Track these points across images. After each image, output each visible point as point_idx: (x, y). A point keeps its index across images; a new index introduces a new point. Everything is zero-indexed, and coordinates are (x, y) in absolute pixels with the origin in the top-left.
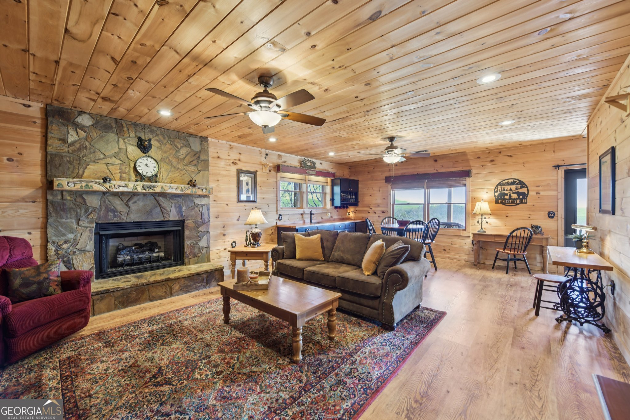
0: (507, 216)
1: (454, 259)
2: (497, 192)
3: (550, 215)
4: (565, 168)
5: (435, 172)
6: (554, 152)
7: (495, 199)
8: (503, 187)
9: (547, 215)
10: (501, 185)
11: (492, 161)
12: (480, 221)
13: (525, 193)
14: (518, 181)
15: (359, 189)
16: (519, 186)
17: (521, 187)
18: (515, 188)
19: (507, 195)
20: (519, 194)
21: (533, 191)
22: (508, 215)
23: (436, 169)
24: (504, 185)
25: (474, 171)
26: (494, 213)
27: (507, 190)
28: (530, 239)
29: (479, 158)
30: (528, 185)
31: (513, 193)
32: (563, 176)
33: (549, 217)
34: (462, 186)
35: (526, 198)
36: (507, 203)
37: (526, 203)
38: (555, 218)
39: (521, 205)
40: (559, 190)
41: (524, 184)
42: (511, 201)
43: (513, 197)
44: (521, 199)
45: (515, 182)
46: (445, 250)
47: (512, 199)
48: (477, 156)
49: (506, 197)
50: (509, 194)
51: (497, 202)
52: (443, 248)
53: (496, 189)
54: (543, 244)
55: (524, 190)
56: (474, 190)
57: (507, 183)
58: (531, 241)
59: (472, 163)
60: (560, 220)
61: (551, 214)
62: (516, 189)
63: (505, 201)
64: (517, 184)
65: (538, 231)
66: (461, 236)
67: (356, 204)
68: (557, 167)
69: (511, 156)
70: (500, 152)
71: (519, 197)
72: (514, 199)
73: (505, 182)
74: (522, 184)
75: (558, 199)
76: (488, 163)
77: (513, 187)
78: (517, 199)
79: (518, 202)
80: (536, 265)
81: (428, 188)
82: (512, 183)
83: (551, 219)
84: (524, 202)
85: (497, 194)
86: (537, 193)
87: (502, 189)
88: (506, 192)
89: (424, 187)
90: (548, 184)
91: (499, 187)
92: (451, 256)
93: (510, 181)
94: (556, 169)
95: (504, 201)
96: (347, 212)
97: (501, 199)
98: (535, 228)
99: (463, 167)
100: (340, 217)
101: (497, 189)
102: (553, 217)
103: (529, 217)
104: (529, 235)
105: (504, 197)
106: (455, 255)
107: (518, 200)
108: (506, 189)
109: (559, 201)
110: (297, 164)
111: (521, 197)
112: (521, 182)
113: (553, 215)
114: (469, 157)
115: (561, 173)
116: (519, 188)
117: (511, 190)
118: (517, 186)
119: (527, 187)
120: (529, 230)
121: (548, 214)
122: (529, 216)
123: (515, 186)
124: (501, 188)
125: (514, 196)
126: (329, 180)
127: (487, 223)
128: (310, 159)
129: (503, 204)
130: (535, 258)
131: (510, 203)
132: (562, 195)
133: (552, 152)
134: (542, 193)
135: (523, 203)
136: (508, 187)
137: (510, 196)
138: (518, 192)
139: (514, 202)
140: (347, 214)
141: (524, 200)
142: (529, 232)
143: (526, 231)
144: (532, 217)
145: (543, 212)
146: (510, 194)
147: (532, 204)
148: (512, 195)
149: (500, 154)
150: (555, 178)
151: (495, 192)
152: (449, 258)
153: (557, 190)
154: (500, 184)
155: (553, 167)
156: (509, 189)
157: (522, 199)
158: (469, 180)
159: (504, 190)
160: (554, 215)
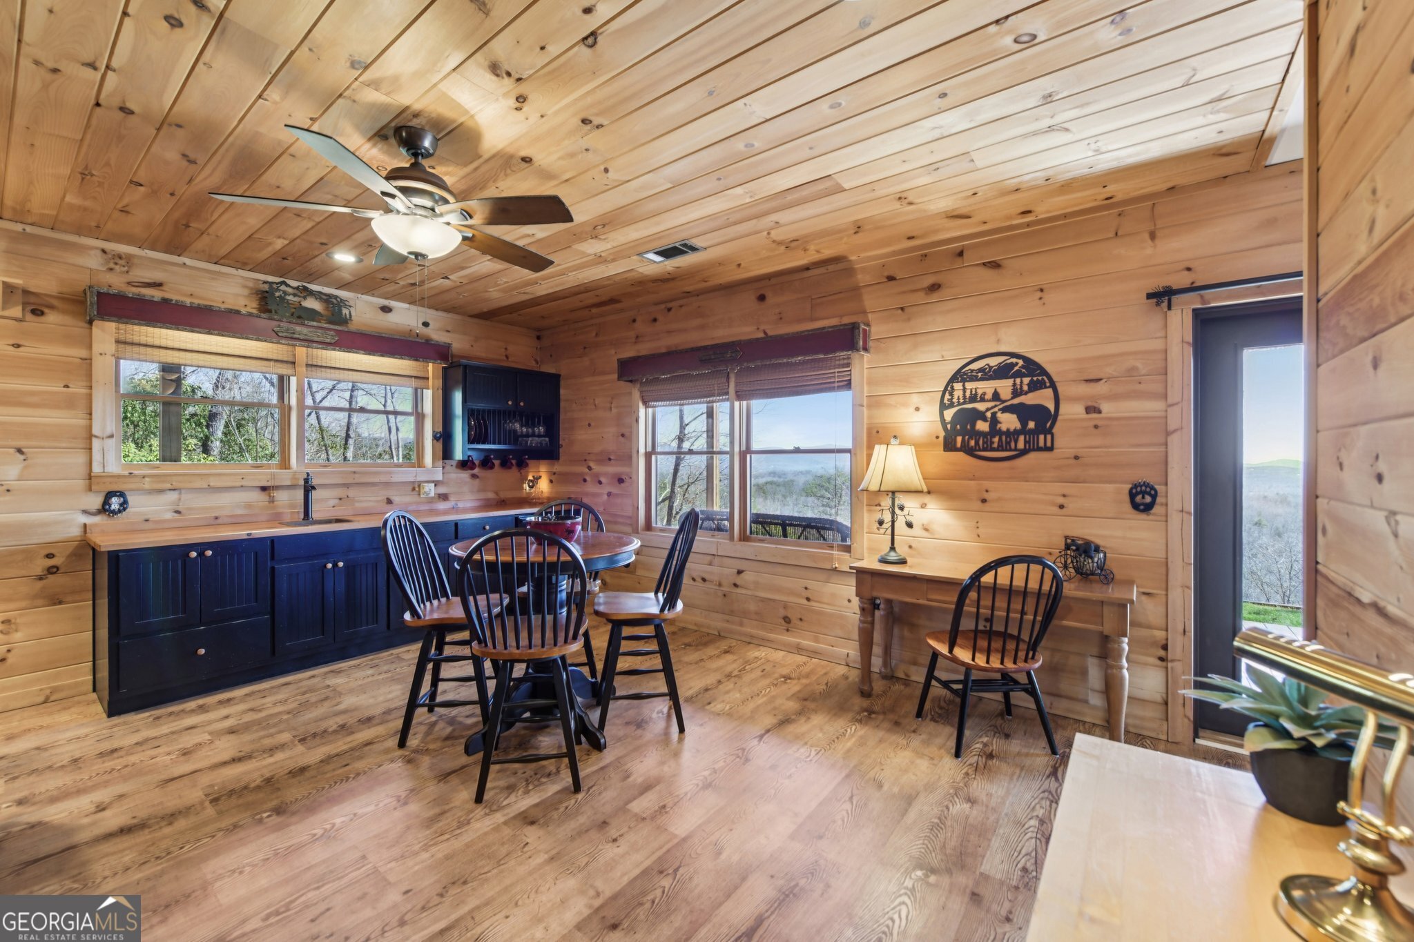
0: (984, 501)
1: (813, 653)
2: (951, 405)
3: (1138, 498)
4: (1193, 302)
5: (761, 335)
6: (1153, 236)
7: (942, 434)
8: (969, 385)
9: (1127, 498)
10: (964, 381)
11: (935, 288)
12: (887, 517)
13: (1046, 409)
14: (1021, 362)
15: (562, 404)
16: (1026, 380)
17: (1034, 387)
18: (1010, 390)
19: (981, 416)
20: (1023, 412)
21: (1074, 399)
22: (986, 496)
23: (762, 327)
24: (974, 379)
25: (877, 330)
26: (933, 489)
27: (983, 400)
28: (1052, 603)
29: (891, 278)
30: (1055, 378)
31: (1004, 410)
32: (1189, 337)
33: (1135, 506)
34: (840, 388)
35: (1049, 431)
36: (985, 450)
37: (1051, 449)
38: (1157, 509)
39: (1032, 456)
40: (1174, 396)
41: (1044, 372)
42: (996, 440)
43: (1004, 427)
44: (1031, 432)
45: (1013, 365)
46: (787, 620)
47: (1000, 433)
48: (886, 274)
49: (982, 426)
50: (989, 415)
51: (949, 446)
52: (782, 612)
53: (947, 396)
54: (1108, 628)
55: (1043, 398)
56: (875, 402)
57: (981, 370)
58: (1059, 611)
59: (870, 301)
60: (1175, 519)
61: (1144, 493)
62: (1016, 393)
63: (977, 443)
64: (1019, 374)
65: (1090, 565)
66: (835, 570)
67: (550, 453)
68: (1163, 297)
69: (995, 265)
70: (961, 254)
71: (1024, 424)
72: (1008, 433)
73: (975, 366)
74: (1035, 374)
75: (1168, 434)
76: (920, 297)
77: (1005, 387)
78: (1017, 433)
79: (1021, 445)
80: (1086, 702)
81: (739, 397)
82: (1001, 372)
83: (1143, 516)
84: (1041, 444)
85: (949, 414)
86: (1089, 410)
87: (968, 394)
88: (981, 407)
89: (727, 393)
90: (1132, 371)
91: (958, 386)
92: (806, 643)
93: (994, 362)
94: (1158, 304)
95: (972, 443)
96: (524, 479)
97: (963, 433)
98: (1080, 550)
99: (841, 316)
100: (491, 495)
101: (951, 394)
102: (1148, 508)
103: (1062, 507)
104: (1046, 587)
105: (973, 425)
106: (817, 640)
107: (1022, 438)
108: (980, 392)
109: (1174, 440)
110: (246, 304)
111: (1031, 425)
112: (1032, 367)
113: (1148, 499)
114: (862, 279)
115: (1180, 321)
116: (1025, 388)
117: (996, 396)
118: (1018, 381)
119: (1053, 385)
120: (1045, 566)
121: (1132, 496)
122: (1061, 500)
123: (1010, 382)
124: (964, 390)
125: (1009, 421)
126: (433, 369)
127: (910, 525)
128: (314, 287)
129: (970, 452)
130: (1084, 673)
131: (993, 450)
132: (1184, 417)
133: (1146, 236)
134: (1106, 408)
135: (1039, 449)
136: (987, 387)
137: (994, 421)
138: (1022, 405)
139: (1008, 443)
140: (526, 486)
141: (1042, 437)
142: (1048, 575)
143: (1034, 569)
144: (1071, 506)
145: (1110, 487)
146: (994, 414)
147: (1072, 452)
148: (999, 415)
149: (959, 259)
150: (1158, 344)
151: (943, 407)
152: (799, 649)
153: (1165, 397)
154: (960, 376)
155: (1149, 296)
156: (989, 396)
157: (1035, 432)
158: (862, 365)
159: (973, 399)
160: (1154, 497)
